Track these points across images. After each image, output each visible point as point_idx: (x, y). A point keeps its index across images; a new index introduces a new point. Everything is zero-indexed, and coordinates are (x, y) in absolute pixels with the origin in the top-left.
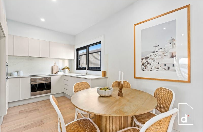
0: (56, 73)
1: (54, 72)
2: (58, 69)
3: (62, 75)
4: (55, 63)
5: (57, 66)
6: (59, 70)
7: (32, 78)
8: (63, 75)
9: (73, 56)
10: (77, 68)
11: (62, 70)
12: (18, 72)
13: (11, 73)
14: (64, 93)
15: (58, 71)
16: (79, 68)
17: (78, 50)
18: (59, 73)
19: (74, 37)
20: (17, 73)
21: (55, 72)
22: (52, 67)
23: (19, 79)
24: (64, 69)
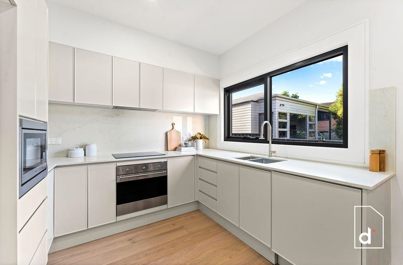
0: (175, 149)
1: (172, 145)
2: (180, 139)
3: (194, 155)
4: (173, 125)
5: (178, 132)
6: (182, 143)
7: (119, 164)
8: (197, 155)
9: (215, 106)
10: (226, 135)
11: (190, 140)
12: (84, 147)
13: (69, 150)
14: (198, 202)
15: (179, 143)
16: (231, 136)
17: (228, 91)
18: (185, 151)
19: (218, 58)
20: (81, 151)
21: (173, 147)
22: (166, 134)
23: (84, 167)
24: (194, 138)
